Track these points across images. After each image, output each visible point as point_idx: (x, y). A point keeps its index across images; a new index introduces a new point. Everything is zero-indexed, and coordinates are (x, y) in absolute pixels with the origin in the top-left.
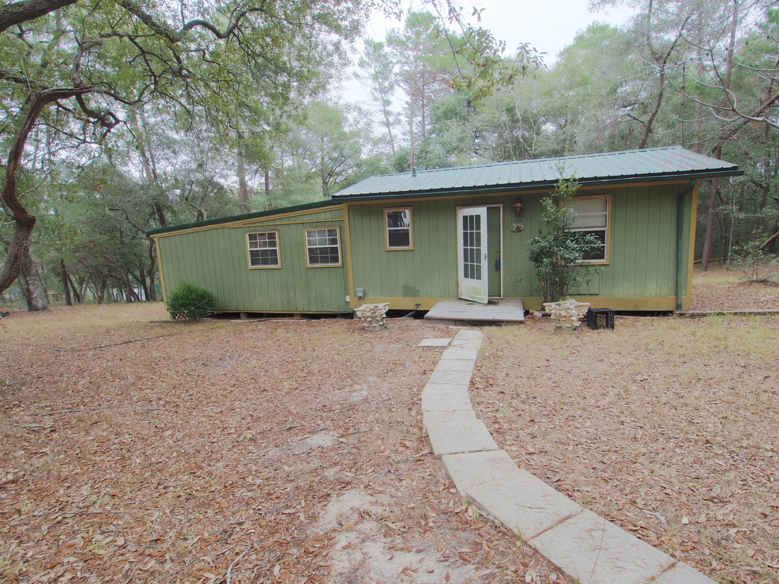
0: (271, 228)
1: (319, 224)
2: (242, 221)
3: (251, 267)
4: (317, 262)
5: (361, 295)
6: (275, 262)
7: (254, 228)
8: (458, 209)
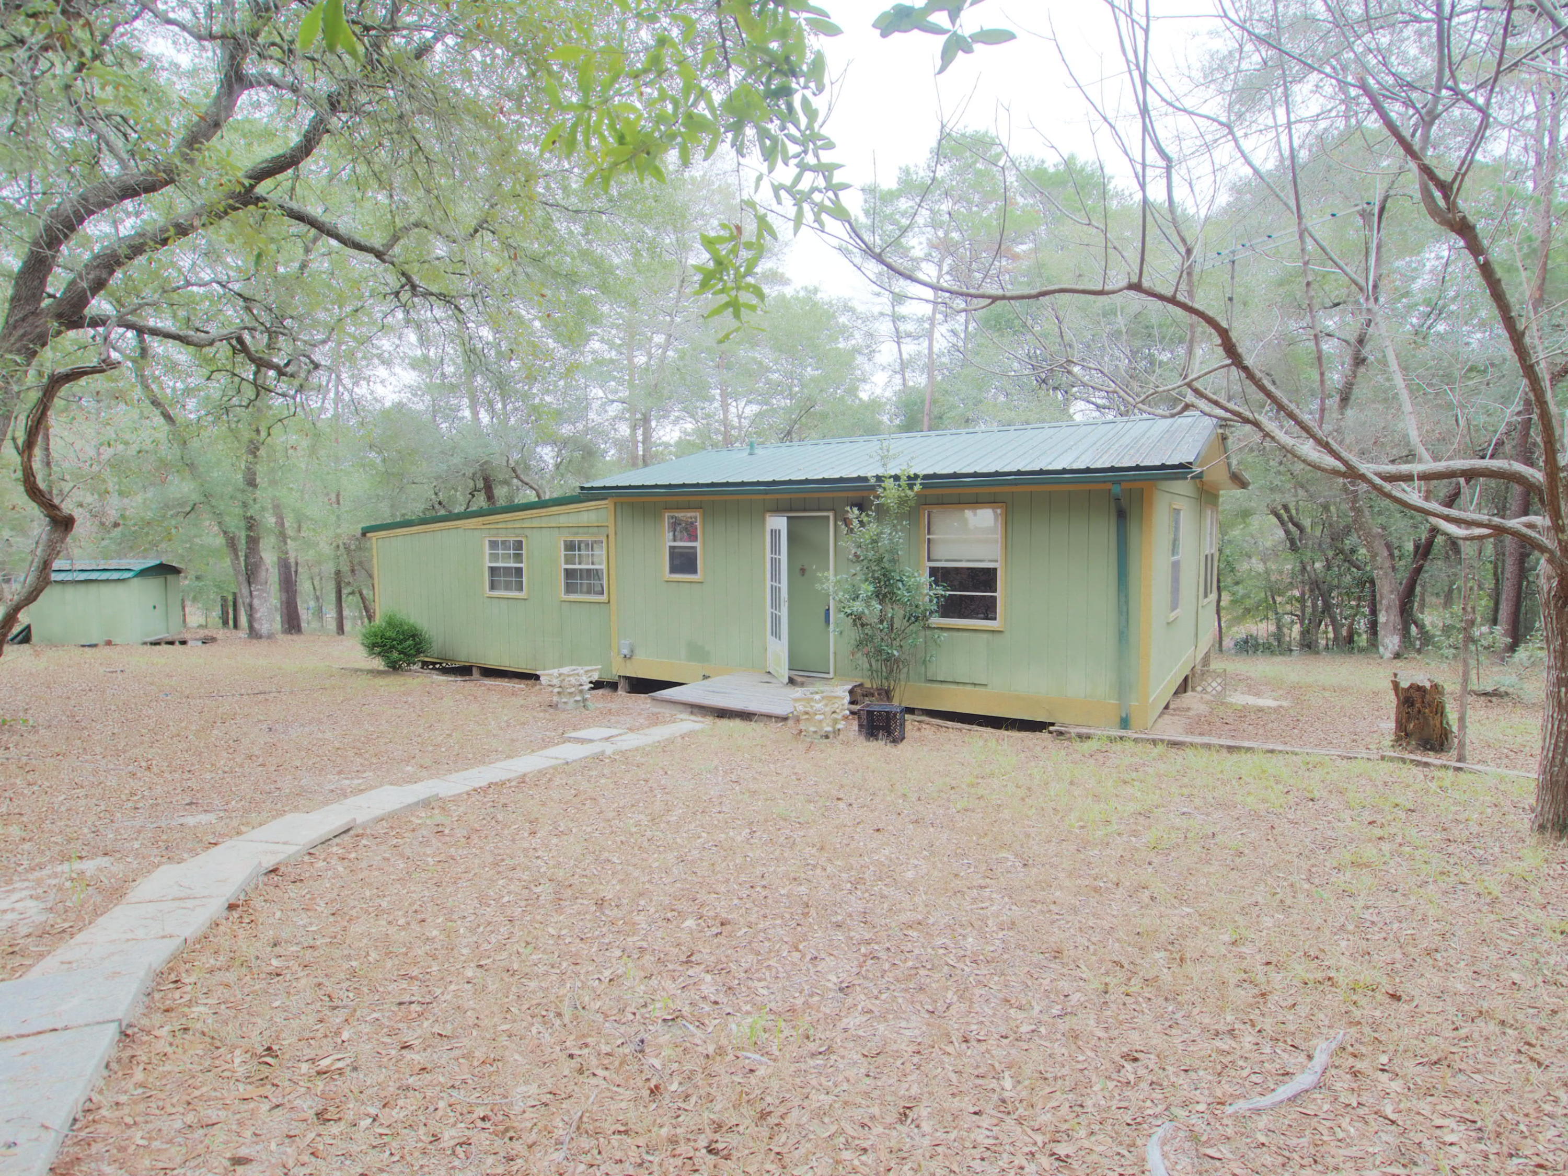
0: (517, 531)
1: (581, 530)
2: (481, 519)
3: (489, 593)
4: (575, 592)
5: (626, 651)
6: (520, 588)
7: (495, 532)
8: (768, 515)
